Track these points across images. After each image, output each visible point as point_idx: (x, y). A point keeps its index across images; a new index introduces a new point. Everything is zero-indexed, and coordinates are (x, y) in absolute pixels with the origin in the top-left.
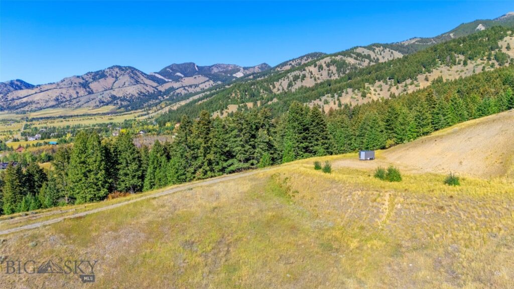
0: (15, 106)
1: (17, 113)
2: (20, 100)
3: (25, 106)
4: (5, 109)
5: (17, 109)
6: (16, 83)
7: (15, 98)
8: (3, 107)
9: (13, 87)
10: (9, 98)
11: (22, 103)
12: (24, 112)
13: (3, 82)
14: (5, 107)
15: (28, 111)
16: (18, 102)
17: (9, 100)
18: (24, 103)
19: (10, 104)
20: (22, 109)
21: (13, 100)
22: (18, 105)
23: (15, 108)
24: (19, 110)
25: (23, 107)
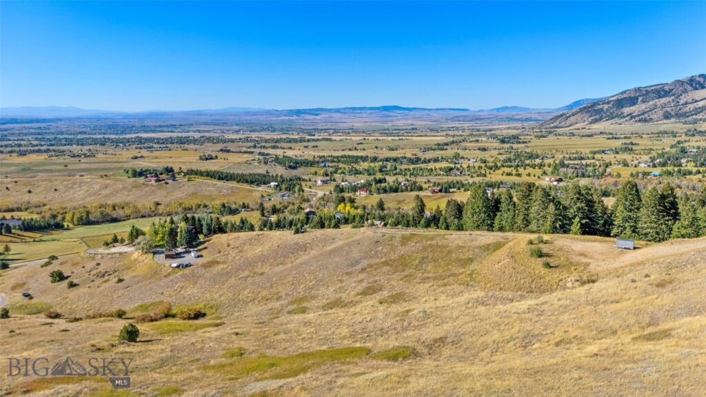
0: (686, 113)
1: (686, 123)
2: (695, 104)
3: (699, 113)
4: (672, 116)
5: (688, 116)
6: (698, 79)
7: (690, 101)
8: (670, 114)
9: (691, 85)
10: (682, 102)
11: (696, 109)
12: (695, 122)
13: (680, 79)
14: (673, 114)
15: (701, 120)
16: (691, 107)
17: (680, 104)
18: (699, 108)
19: (680, 110)
20: (694, 117)
21: (686, 103)
22: (690, 112)
23: (685, 115)
24: (690, 118)
25: (696, 114)
